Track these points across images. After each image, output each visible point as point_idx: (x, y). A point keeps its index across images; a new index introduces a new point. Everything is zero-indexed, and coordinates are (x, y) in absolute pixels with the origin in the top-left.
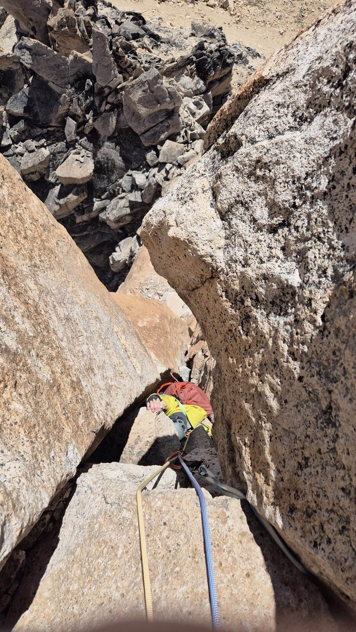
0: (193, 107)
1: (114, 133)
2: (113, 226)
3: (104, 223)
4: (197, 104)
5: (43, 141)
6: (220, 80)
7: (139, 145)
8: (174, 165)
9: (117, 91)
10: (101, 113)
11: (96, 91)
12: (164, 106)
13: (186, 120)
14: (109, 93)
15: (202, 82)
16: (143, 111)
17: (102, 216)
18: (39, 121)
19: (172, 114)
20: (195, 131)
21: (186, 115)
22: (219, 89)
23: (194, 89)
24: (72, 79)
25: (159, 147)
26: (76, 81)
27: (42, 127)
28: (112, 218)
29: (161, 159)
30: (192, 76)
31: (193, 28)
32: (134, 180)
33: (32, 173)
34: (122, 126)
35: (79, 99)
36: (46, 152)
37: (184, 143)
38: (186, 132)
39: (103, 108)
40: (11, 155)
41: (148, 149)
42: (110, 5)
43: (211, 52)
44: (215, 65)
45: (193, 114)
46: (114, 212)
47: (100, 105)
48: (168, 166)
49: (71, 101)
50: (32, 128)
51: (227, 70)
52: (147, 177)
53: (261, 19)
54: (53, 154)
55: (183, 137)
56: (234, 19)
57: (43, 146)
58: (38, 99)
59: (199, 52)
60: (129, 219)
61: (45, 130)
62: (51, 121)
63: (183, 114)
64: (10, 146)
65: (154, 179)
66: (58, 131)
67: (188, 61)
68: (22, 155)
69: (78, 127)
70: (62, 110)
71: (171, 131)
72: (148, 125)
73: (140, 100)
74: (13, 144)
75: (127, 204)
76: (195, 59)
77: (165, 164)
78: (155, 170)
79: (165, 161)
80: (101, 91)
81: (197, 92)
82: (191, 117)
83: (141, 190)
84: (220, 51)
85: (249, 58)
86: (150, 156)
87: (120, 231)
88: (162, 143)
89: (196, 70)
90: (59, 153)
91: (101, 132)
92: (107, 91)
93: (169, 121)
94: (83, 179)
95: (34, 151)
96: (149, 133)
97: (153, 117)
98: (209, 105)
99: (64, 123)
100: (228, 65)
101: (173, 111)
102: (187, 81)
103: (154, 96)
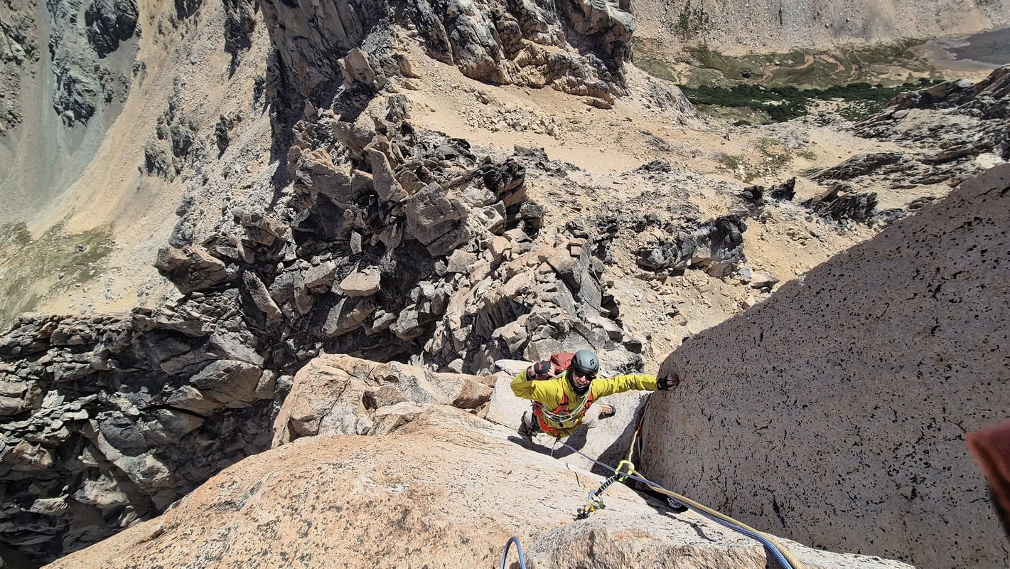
1: (400, 244)
3: (394, 334)
4: (488, 214)
5: (329, 255)
6: (513, 191)
7: (428, 255)
8: (463, 274)
9: (400, 205)
10: (386, 226)
11: (380, 205)
12: (449, 217)
13: (476, 230)
14: (393, 207)
15: (491, 193)
16: (426, 222)
18: (325, 236)
19: (458, 224)
20: (486, 240)
21: (476, 224)
23: (484, 200)
24: (355, 196)
25: (447, 257)
26: (360, 197)
27: (328, 241)
28: (402, 330)
29: (449, 269)
30: (479, 187)
32: (422, 290)
33: (318, 287)
34: (408, 238)
35: (363, 214)
36: (332, 265)
37: (474, 252)
38: (477, 241)
39: (387, 221)
40: (296, 270)
41: (437, 259)
43: (499, 166)
44: (504, 178)
45: (484, 223)
46: (403, 324)
47: (385, 218)
48: (457, 276)
49: (355, 215)
50: (318, 242)
51: (519, 181)
52: (436, 288)
54: (340, 267)
55: (473, 246)
57: (329, 259)
59: (486, 166)
60: (420, 331)
61: (331, 244)
62: (336, 235)
63: (472, 224)
64: (295, 260)
65: (442, 290)
66: (345, 244)
67: (476, 174)
68: (307, 269)
69: (363, 240)
70: (346, 225)
71: (458, 242)
72: (434, 236)
73: (423, 212)
74: (298, 258)
75: (416, 316)
77: (455, 273)
78: (443, 280)
79: (454, 271)
80: (385, 205)
81: (487, 203)
82: (482, 226)
83: (431, 301)
84: (508, 165)
86: (439, 265)
88: (451, 253)
89: (485, 182)
90: (345, 265)
91: (386, 243)
92: (390, 204)
93: (456, 231)
94: (368, 291)
95: (319, 264)
96: (436, 243)
97: (439, 227)
98: (502, 215)
99: (349, 236)
100: (519, 177)
101: (459, 221)
102: (475, 193)
103: (437, 208)
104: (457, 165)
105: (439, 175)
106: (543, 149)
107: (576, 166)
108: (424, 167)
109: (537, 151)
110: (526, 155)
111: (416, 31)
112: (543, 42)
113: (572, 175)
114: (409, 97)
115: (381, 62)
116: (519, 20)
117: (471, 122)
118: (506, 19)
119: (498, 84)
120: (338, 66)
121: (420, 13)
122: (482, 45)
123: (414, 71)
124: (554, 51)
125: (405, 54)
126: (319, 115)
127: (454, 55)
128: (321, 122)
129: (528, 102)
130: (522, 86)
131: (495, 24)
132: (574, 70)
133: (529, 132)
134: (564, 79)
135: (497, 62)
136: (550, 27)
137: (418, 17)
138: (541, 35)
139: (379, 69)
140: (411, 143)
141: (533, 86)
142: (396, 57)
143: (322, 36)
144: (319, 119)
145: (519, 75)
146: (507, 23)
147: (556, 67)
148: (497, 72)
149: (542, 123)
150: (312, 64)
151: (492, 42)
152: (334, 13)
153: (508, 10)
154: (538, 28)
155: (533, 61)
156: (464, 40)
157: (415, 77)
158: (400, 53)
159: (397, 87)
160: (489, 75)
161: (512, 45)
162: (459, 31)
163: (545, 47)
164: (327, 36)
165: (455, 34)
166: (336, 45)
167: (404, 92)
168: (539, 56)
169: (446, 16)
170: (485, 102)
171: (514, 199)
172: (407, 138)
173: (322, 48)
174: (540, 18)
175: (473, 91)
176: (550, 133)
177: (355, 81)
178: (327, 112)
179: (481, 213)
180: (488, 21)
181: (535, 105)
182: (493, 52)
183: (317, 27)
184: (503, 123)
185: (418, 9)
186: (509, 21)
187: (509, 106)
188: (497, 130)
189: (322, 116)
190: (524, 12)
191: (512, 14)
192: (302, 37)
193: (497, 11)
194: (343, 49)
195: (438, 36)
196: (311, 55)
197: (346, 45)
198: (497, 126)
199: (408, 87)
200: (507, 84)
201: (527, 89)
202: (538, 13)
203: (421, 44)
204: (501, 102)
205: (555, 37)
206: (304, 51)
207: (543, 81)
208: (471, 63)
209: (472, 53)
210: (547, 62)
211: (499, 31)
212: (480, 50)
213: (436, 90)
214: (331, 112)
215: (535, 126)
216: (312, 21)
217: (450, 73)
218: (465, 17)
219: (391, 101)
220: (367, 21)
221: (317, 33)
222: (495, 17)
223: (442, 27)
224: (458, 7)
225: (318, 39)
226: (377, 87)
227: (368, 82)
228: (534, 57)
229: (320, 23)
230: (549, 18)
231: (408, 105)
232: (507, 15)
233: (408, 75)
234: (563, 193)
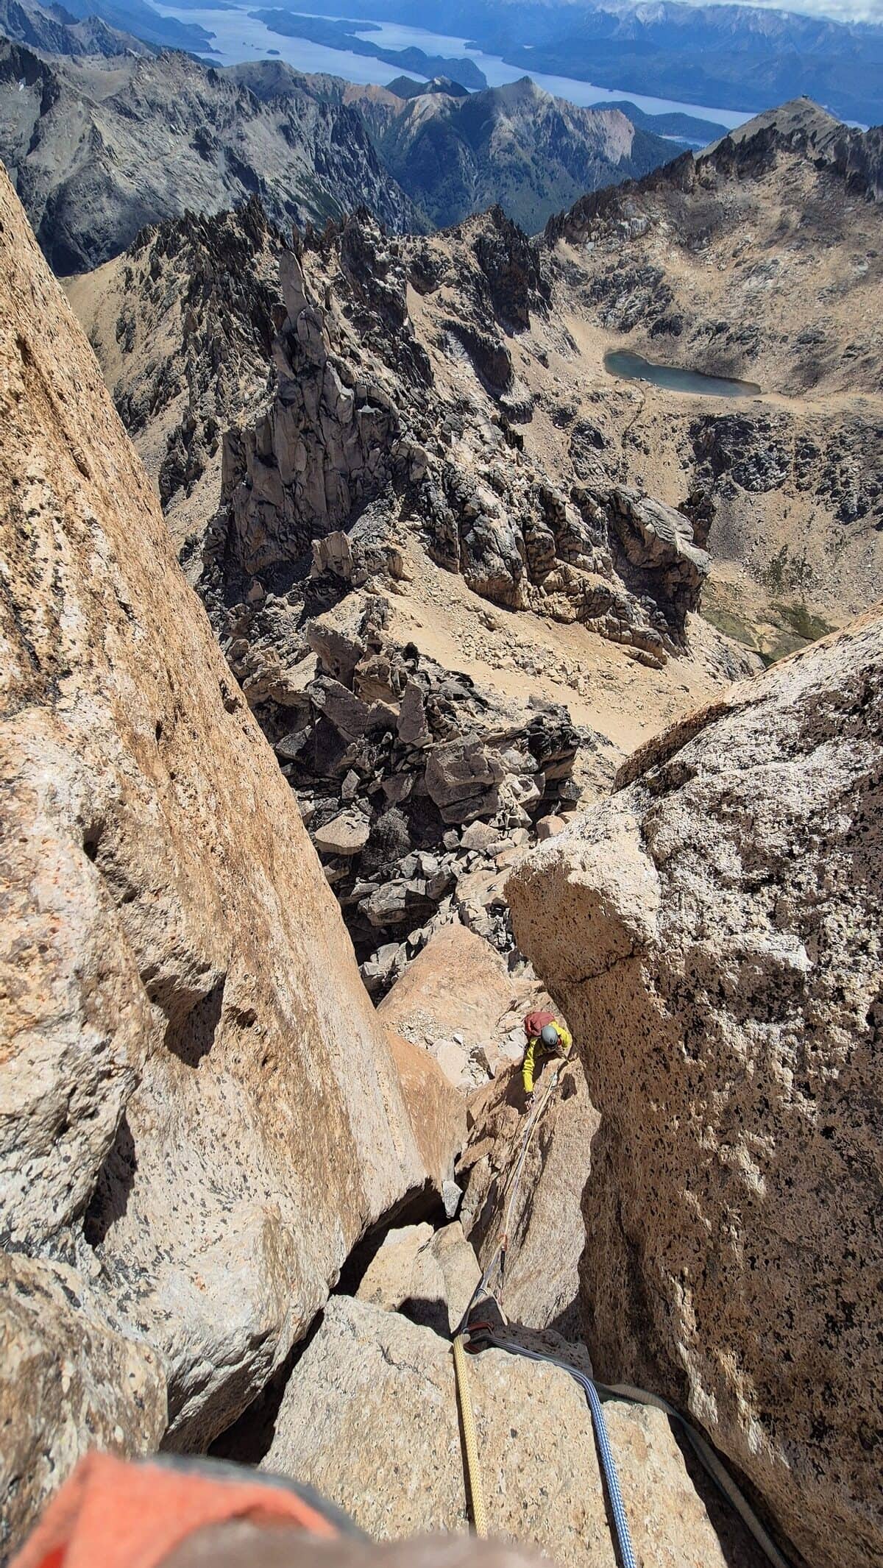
0: (518, 787)
2: (376, 921)
3: (363, 914)
4: (524, 784)
5: (311, 792)
6: (559, 762)
7: (437, 820)
8: (480, 854)
9: (422, 751)
10: (395, 773)
11: (395, 747)
12: (480, 779)
13: (506, 801)
14: (412, 752)
15: (534, 760)
16: (450, 779)
17: (363, 904)
18: (313, 769)
19: (489, 790)
20: (516, 816)
21: (508, 794)
22: (556, 772)
23: (523, 766)
25: (463, 827)
26: (373, 731)
27: (314, 776)
28: (376, 910)
29: (463, 843)
30: (522, 751)
31: (531, 700)
32: (420, 863)
34: (420, 793)
35: (371, 752)
37: (499, 828)
38: (504, 815)
39: (398, 768)
41: (449, 827)
42: (434, 661)
43: (551, 729)
44: (554, 745)
45: (517, 796)
46: (382, 902)
47: (397, 763)
48: (471, 854)
49: (361, 752)
50: (301, 775)
51: (570, 752)
52: (440, 863)
53: (617, 705)
54: (319, 811)
55: (500, 821)
56: (583, 700)
58: (319, 743)
60: (400, 915)
61: (317, 780)
62: (328, 771)
63: (504, 793)
65: (449, 868)
66: (334, 784)
67: (521, 734)
69: (361, 783)
70: (345, 761)
71: (483, 811)
72: (454, 798)
73: (450, 767)
75: (404, 895)
76: (528, 733)
77: (469, 850)
78: (452, 856)
79: (469, 846)
80: (402, 747)
81: (526, 771)
82: (514, 799)
83: (427, 879)
85: (598, 745)
86: (449, 836)
87: (384, 931)
88: (469, 823)
89: (530, 746)
90: (327, 810)
91: (390, 795)
92: (409, 748)
93: (484, 798)
94: (350, 849)
96: (454, 807)
97: (463, 789)
98: (540, 789)
99: (344, 775)
100: (571, 747)
101: (491, 786)
102: (514, 756)
104: (468, 711)
106: (565, 707)
107: (609, 738)
109: (558, 707)
110: (543, 711)
111: (419, 524)
112: (583, 566)
114: (393, 603)
115: (366, 553)
116: (556, 533)
118: (540, 530)
119: (512, 608)
120: (310, 547)
121: (430, 503)
122: (501, 555)
123: (406, 571)
124: (596, 581)
125: (398, 548)
126: (267, 602)
127: (462, 561)
128: (269, 611)
129: (548, 638)
130: (543, 615)
131: (524, 534)
132: (620, 610)
133: (543, 677)
134: (603, 618)
135: (517, 580)
136: (595, 550)
137: (427, 509)
138: (581, 557)
139: (362, 562)
140: (413, 670)
141: (559, 619)
142: (386, 550)
143: (296, 506)
144: (268, 606)
145: (541, 601)
146: (539, 535)
147: (594, 601)
148: (516, 597)
149: (564, 669)
150: (272, 537)
151: (515, 554)
152: (319, 481)
153: (543, 519)
154: (579, 547)
155: (565, 587)
156: (480, 549)
157: (405, 579)
158: (393, 546)
159: (379, 587)
160: (502, 594)
161: (540, 563)
162: (476, 534)
163: (584, 573)
164: (302, 508)
165: (470, 537)
166: (310, 521)
167: (387, 594)
168: (574, 583)
169: (463, 512)
170: (491, 628)
172: (410, 663)
173: (292, 521)
174: (583, 536)
175: (477, 610)
176: (573, 685)
177: (327, 570)
178: (278, 600)
179: (514, 780)
180: (515, 528)
181: (557, 643)
182: (513, 567)
183: (293, 495)
184: (510, 660)
185: (429, 498)
186: (543, 532)
187: (521, 639)
188: (499, 667)
189: (270, 605)
190: (564, 525)
191: (548, 525)
192: (269, 503)
193: (530, 518)
194: (317, 526)
195: (446, 534)
196: (274, 525)
197: (324, 522)
198: (501, 662)
199: (394, 590)
200: (524, 609)
201: (550, 621)
202: (582, 529)
203: (422, 540)
204: (512, 632)
205: (600, 564)
206: (268, 521)
207: (573, 614)
208: (482, 575)
209: (487, 564)
210: (584, 592)
211: (526, 541)
212: (497, 562)
213: (427, 600)
214: (284, 600)
215: (553, 672)
216: (289, 486)
217: (453, 583)
218: (486, 519)
219: (369, 606)
220: (359, 500)
221: (291, 502)
222: (525, 525)
223: (455, 525)
224: (480, 504)
225: (290, 509)
226: (354, 582)
227: (345, 573)
228: (567, 583)
229: (298, 492)
230: (596, 538)
231: (389, 612)
232: (542, 524)
233: (398, 576)
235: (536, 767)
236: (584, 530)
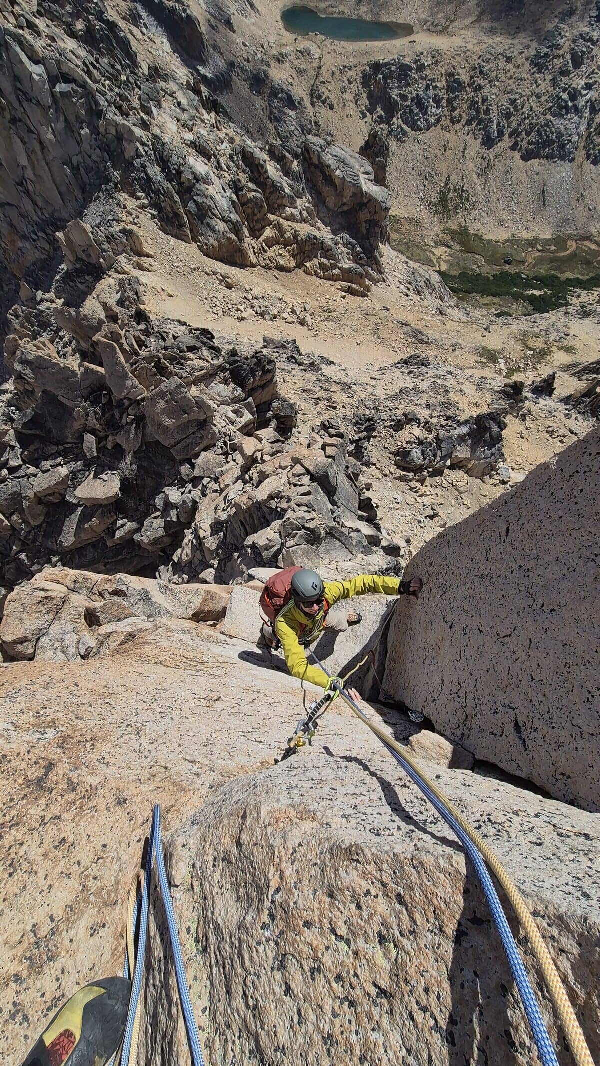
0: (232, 415)
1: (141, 446)
2: (151, 548)
3: (139, 545)
4: (236, 412)
5: (60, 459)
6: (263, 387)
7: (173, 459)
8: (212, 479)
9: (138, 402)
10: (123, 426)
11: (115, 404)
12: (193, 416)
13: (224, 430)
14: (130, 406)
15: (240, 390)
16: (168, 422)
17: (137, 537)
18: (54, 438)
19: (205, 424)
20: (236, 441)
21: (224, 424)
23: (232, 396)
24: (85, 393)
25: (193, 461)
26: (91, 394)
27: (57, 445)
28: (146, 541)
29: (196, 473)
30: (226, 382)
31: (265, 340)
32: (168, 497)
33: (50, 495)
34: (149, 439)
35: (96, 413)
36: (64, 471)
37: (223, 454)
38: (225, 443)
39: (124, 421)
40: (23, 477)
41: (182, 463)
43: (247, 358)
44: (253, 372)
45: (233, 423)
46: (149, 533)
47: (121, 418)
48: (205, 481)
49: (87, 415)
50: (46, 445)
51: (269, 376)
52: (183, 493)
53: (338, 332)
54: (74, 473)
55: (222, 448)
56: (313, 332)
57: (60, 464)
59: (232, 359)
60: (167, 540)
61: (61, 448)
62: (67, 437)
63: (220, 424)
64: (20, 466)
65: (190, 496)
66: (77, 447)
67: (222, 368)
68: (35, 476)
69: (98, 443)
70: (77, 425)
71: (205, 443)
72: (178, 437)
73: (164, 411)
74: (25, 464)
75: (163, 525)
76: (228, 366)
77: (203, 478)
78: (190, 486)
79: (201, 475)
80: (120, 403)
81: (235, 400)
82: (231, 426)
83: (177, 508)
84: (257, 358)
86: (185, 469)
87: (162, 554)
88: (197, 455)
89: (232, 377)
90: (80, 471)
91: (125, 446)
92: (127, 402)
93: (202, 432)
94: (108, 498)
95: (49, 470)
96: (180, 445)
97: (183, 427)
98: (252, 413)
99: (81, 439)
100: (269, 371)
101: (205, 421)
102: (221, 389)
103: (180, 406)
104: (201, 358)
105: (181, 369)
106: (295, 341)
107: (331, 359)
108: (163, 360)
109: (289, 342)
110: (277, 347)
111: (146, 201)
112: (292, 218)
113: (327, 370)
114: (143, 280)
115: (107, 237)
116: (264, 191)
117: (215, 310)
118: (250, 190)
119: (243, 266)
120: (57, 240)
121: (149, 179)
122: (223, 219)
123: (147, 249)
124: (305, 229)
125: (134, 228)
126: (39, 299)
127: (191, 230)
128: (41, 307)
129: (278, 287)
130: (270, 268)
131: (237, 196)
132: (327, 251)
133: (279, 320)
134: (316, 261)
135: (241, 240)
136: (299, 201)
137: (147, 184)
138: (289, 210)
139: (106, 246)
140: (147, 332)
141: (282, 269)
142: (124, 231)
143: (35, 203)
144: (39, 303)
145: (266, 255)
146: (251, 195)
147: (307, 248)
148: (242, 253)
149: (293, 311)
150: (24, 237)
151: (234, 217)
152: (46, 175)
153: (251, 180)
154: (286, 201)
155: (280, 240)
156: (203, 213)
157: (148, 256)
158: (129, 227)
159: (128, 267)
160: (232, 256)
161: (258, 221)
162: (196, 202)
163: (294, 225)
164: (40, 203)
165: (191, 205)
166: (52, 216)
167: (137, 273)
168: (288, 235)
169: (181, 184)
170: (230, 287)
171: (265, 396)
172: (143, 326)
173: (35, 218)
174: (287, 190)
175: (215, 273)
176: (302, 323)
177: (79, 259)
178: (47, 296)
179: (229, 411)
180: (229, 192)
181: (284, 291)
182: (236, 228)
183: (27, 192)
184: (250, 311)
185: (147, 174)
186: (253, 192)
187: (257, 291)
188: (243, 319)
189: (42, 300)
190: (269, 182)
191: (256, 184)
192: (9, 204)
193: (239, 180)
194: (61, 220)
195: (172, 207)
196: (23, 226)
197: (64, 214)
198: (244, 315)
199: (141, 267)
200: (253, 266)
201: (276, 272)
202: (285, 184)
203: (153, 217)
204: (248, 287)
205: (305, 213)
206: (14, 222)
207: (293, 263)
208: (212, 241)
209: (213, 230)
210: (297, 242)
211: (241, 203)
212: (221, 226)
213: (173, 272)
214: (52, 295)
215: (286, 315)
216: (21, 184)
217: (189, 251)
218: (203, 186)
219: (121, 283)
220: (88, 187)
221: (28, 199)
222: (236, 187)
223: (177, 197)
224: (194, 173)
225: (29, 206)
226: (105, 266)
227: (93, 260)
228: (282, 236)
229: (31, 188)
230: (298, 191)
231: (142, 288)
232: (251, 185)
233: (141, 254)
234: (317, 389)
235: (243, 395)
236: (285, 183)
